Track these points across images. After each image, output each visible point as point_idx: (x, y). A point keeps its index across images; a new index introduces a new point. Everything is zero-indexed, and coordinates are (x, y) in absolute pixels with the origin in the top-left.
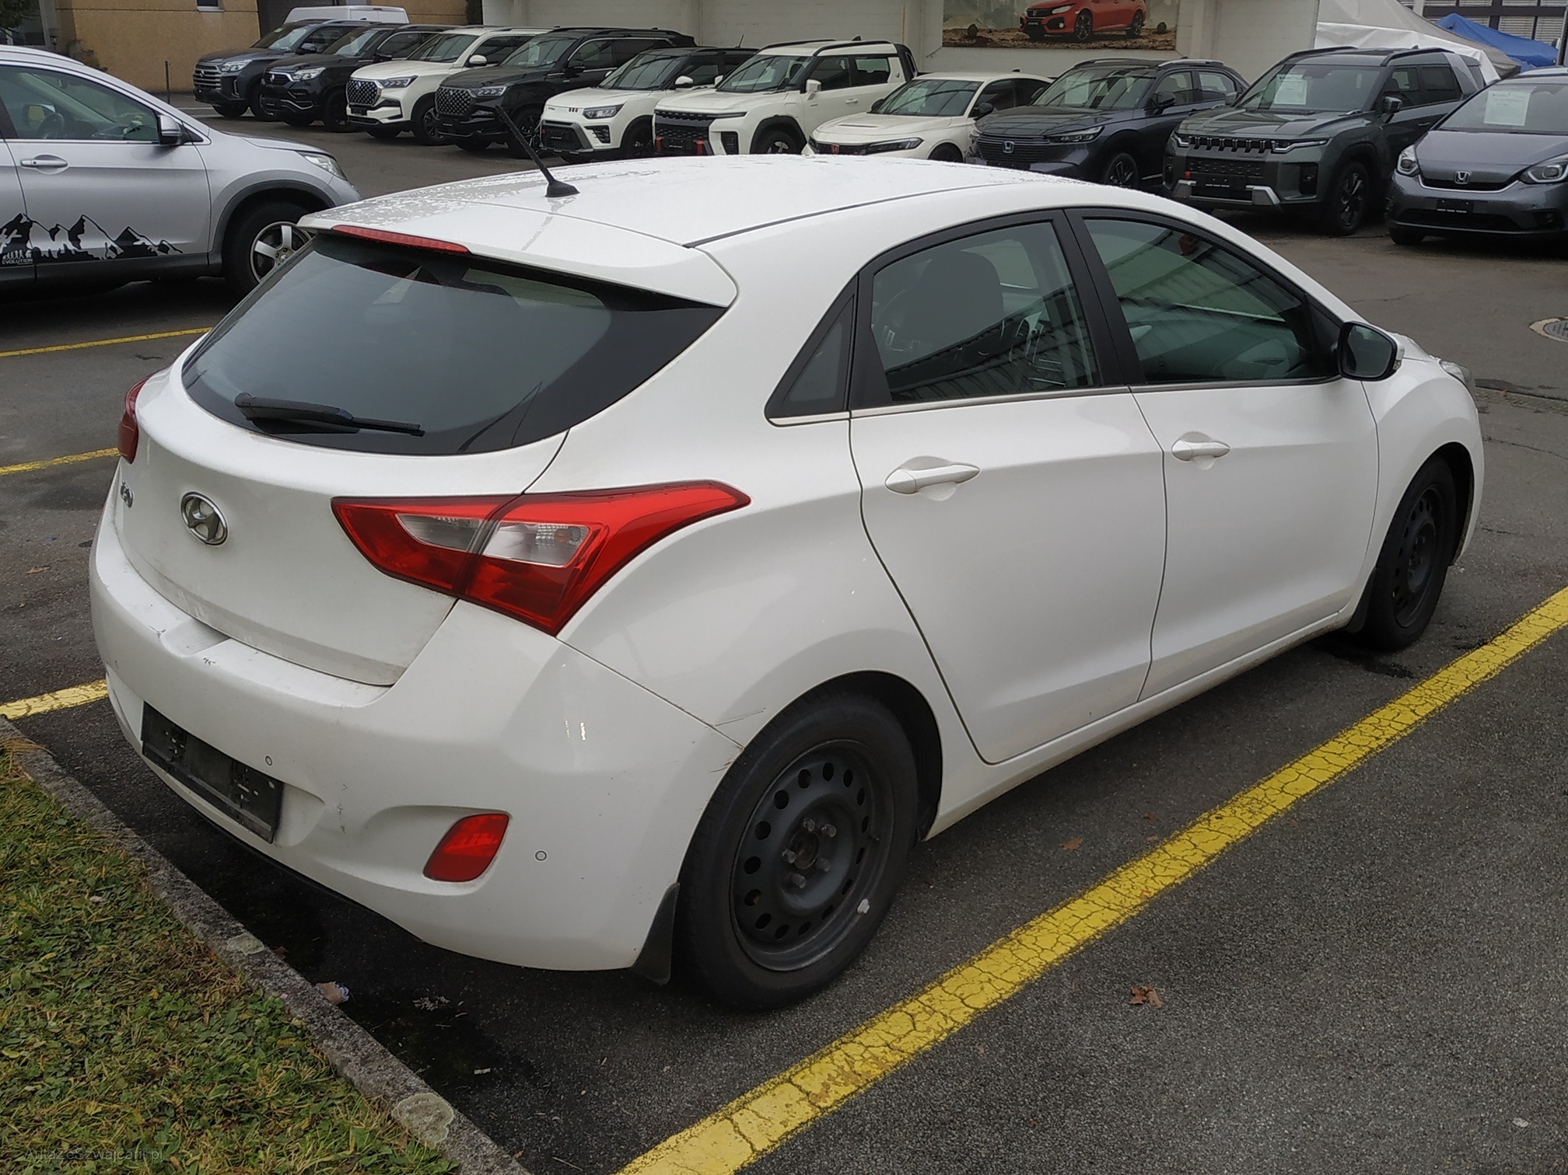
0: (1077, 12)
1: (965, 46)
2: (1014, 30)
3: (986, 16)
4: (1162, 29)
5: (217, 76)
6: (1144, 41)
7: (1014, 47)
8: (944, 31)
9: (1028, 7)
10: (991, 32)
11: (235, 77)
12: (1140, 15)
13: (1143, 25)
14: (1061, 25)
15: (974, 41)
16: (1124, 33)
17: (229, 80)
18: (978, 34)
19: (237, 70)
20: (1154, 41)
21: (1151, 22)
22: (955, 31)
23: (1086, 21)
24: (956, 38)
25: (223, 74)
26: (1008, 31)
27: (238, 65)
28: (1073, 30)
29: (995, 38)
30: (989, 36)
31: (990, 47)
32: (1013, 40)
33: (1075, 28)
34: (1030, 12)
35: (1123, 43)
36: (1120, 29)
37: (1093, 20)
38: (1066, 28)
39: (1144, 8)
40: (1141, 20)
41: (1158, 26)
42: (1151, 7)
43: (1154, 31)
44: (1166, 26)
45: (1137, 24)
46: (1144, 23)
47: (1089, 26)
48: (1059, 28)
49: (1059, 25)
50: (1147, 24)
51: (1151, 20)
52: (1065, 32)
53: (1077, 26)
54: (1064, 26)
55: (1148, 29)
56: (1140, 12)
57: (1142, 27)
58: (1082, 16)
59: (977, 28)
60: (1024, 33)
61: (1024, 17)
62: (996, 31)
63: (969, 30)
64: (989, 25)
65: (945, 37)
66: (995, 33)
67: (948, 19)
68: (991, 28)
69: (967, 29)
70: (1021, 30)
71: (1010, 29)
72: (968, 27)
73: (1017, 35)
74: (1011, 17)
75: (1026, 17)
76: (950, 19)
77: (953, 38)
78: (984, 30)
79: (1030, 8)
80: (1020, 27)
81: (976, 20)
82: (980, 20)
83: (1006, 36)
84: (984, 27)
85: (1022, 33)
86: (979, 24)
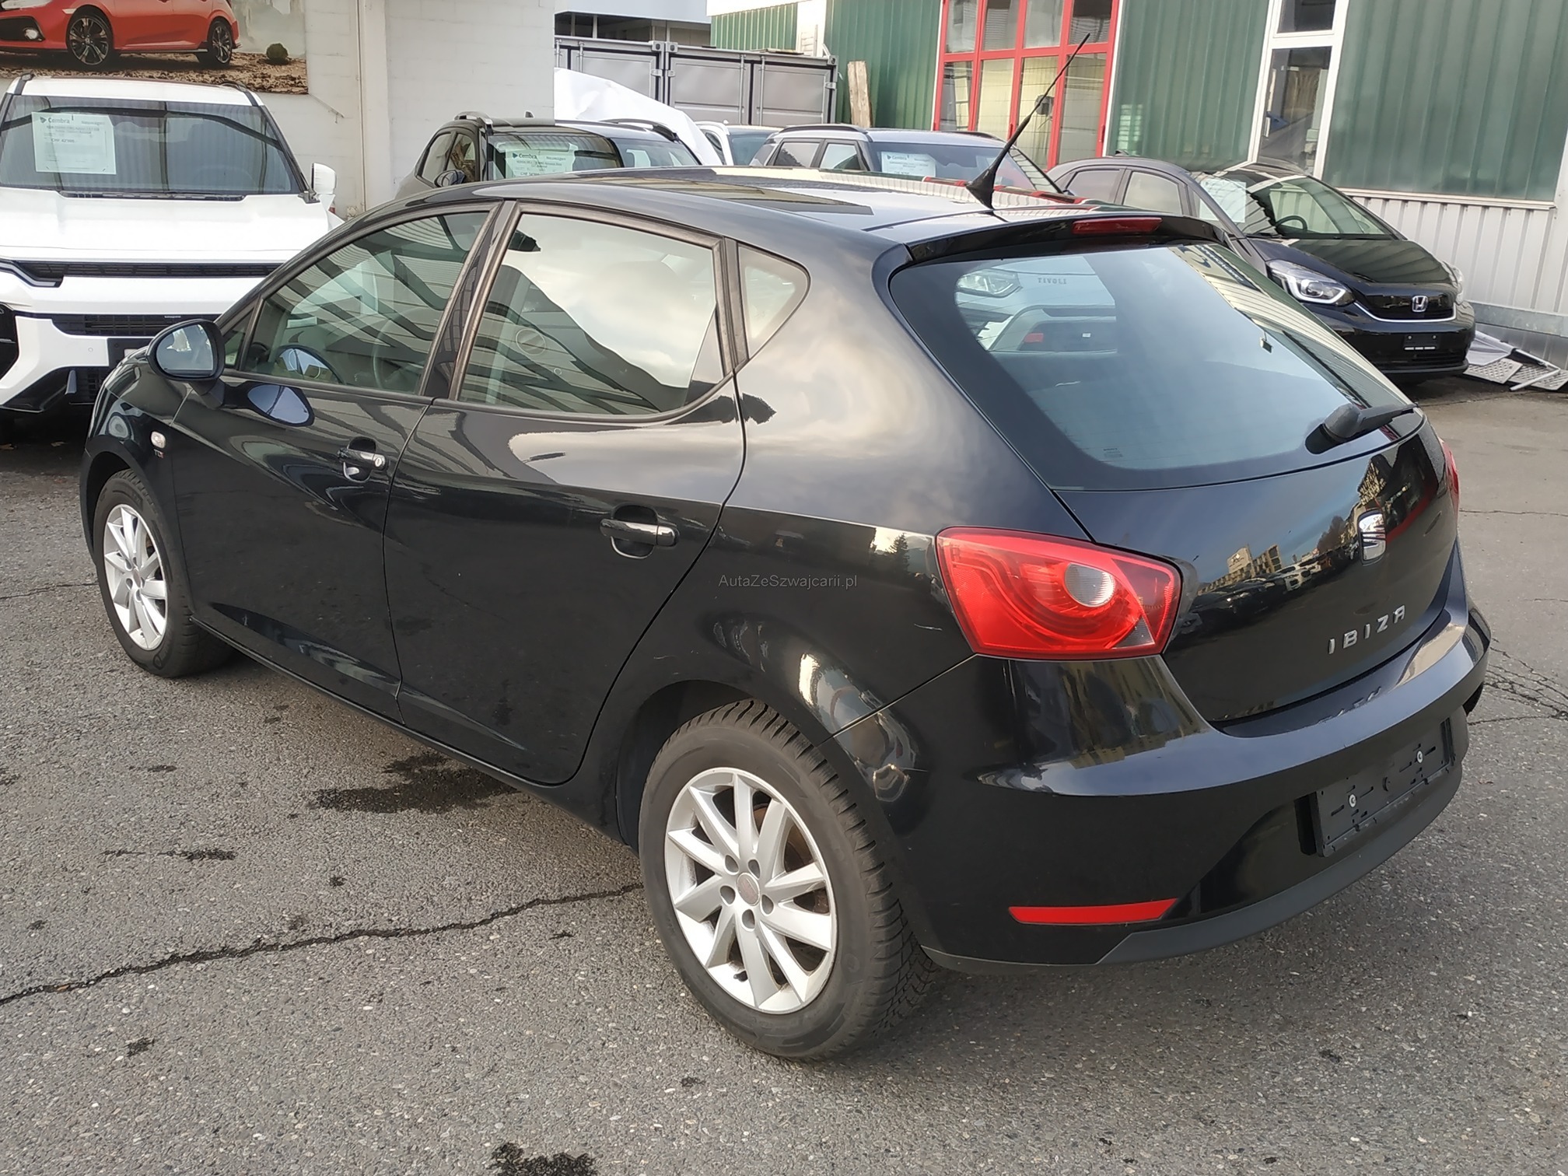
0: (70, 11)
4: (277, 56)
6: (245, 76)
12: (222, 30)
13: (235, 47)
14: (32, 34)
16: (193, 58)
20: (264, 77)
21: (253, 40)
23: (94, 30)
28: (63, 45)
33: (68, 42)
35: (193, 75)
36: (185, 51)
37: (114, 29)
38: (44, 39)
39: (230, 13)
40: (227, 37)
41: (268, 49)
42: (245, 12)
43: (261, 57)
44: (285, 51)
45: (220, 44)
46: (237, 42)
47: (104, 39)
48: (27, 39)
49: (25, 32)
50: (243, 44)
51: (251, 39)
52: (46, 47)
53: (74, 37)
54: (40, 36)
55: (247, 52)
56: (221, 21)
57: (234, 51)
58: (84, 20)
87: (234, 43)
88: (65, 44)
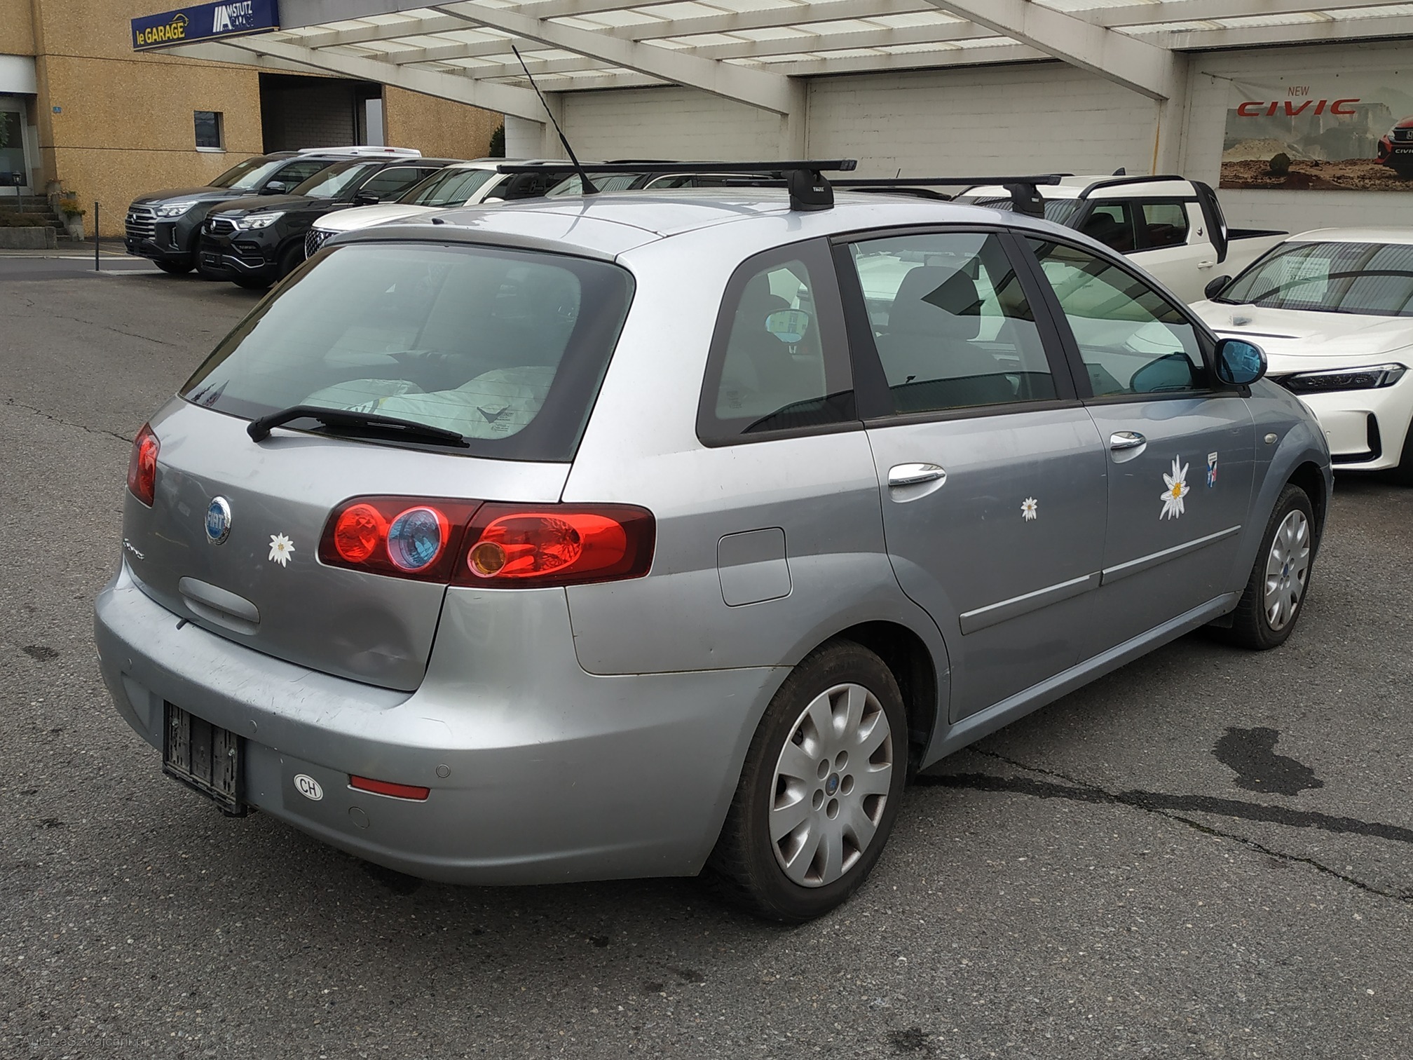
1: (1264, 187)
2: (1364, 161)
3: (1308, 141)
5: (150, 221)
7: (1364, 189)
8: (1225, 165)
9: (1396, 125)
10: (1317, 164)
11: (173, 224)
15: (1282, 180)
17: (167, 228)
18: (1291, 169)
19: (177, 215)
22: (1246, 164)
24: (1247, 175)
25: (158, 220)
26: (1353, 163)
27: (178, 208)
29: (1326, 174)
30: (1314, 172)
31: (1315, 189)
32: (1363, 178)
34: (1400, 134)
59: (1289, 158)
60: (1384, 166)
61: (1388, 142)
62: (1329, 163)
63: (1272, 162)
64: (1314, 154)
65: (1226, 173)
66: (1325, 167)
67: (1232, 146)
68: (1317, 159)
69: (1270, 160)
70: (1380, 161)
71: (1358, 159)
72: (1273, 157)
73: (1371, 169)
74: (1361, 140)
75: (1390, 141)
76: (1236, 146)
77: (1240, 175)
78: (1303, 162)
79: (1400, 126)
80: (1377, 157)
81: (1289, 146)
82: (1296, 146)
83: (1349, 172)
84: (1303, 157)
85: (1381, 166)
86: (1294, 152)
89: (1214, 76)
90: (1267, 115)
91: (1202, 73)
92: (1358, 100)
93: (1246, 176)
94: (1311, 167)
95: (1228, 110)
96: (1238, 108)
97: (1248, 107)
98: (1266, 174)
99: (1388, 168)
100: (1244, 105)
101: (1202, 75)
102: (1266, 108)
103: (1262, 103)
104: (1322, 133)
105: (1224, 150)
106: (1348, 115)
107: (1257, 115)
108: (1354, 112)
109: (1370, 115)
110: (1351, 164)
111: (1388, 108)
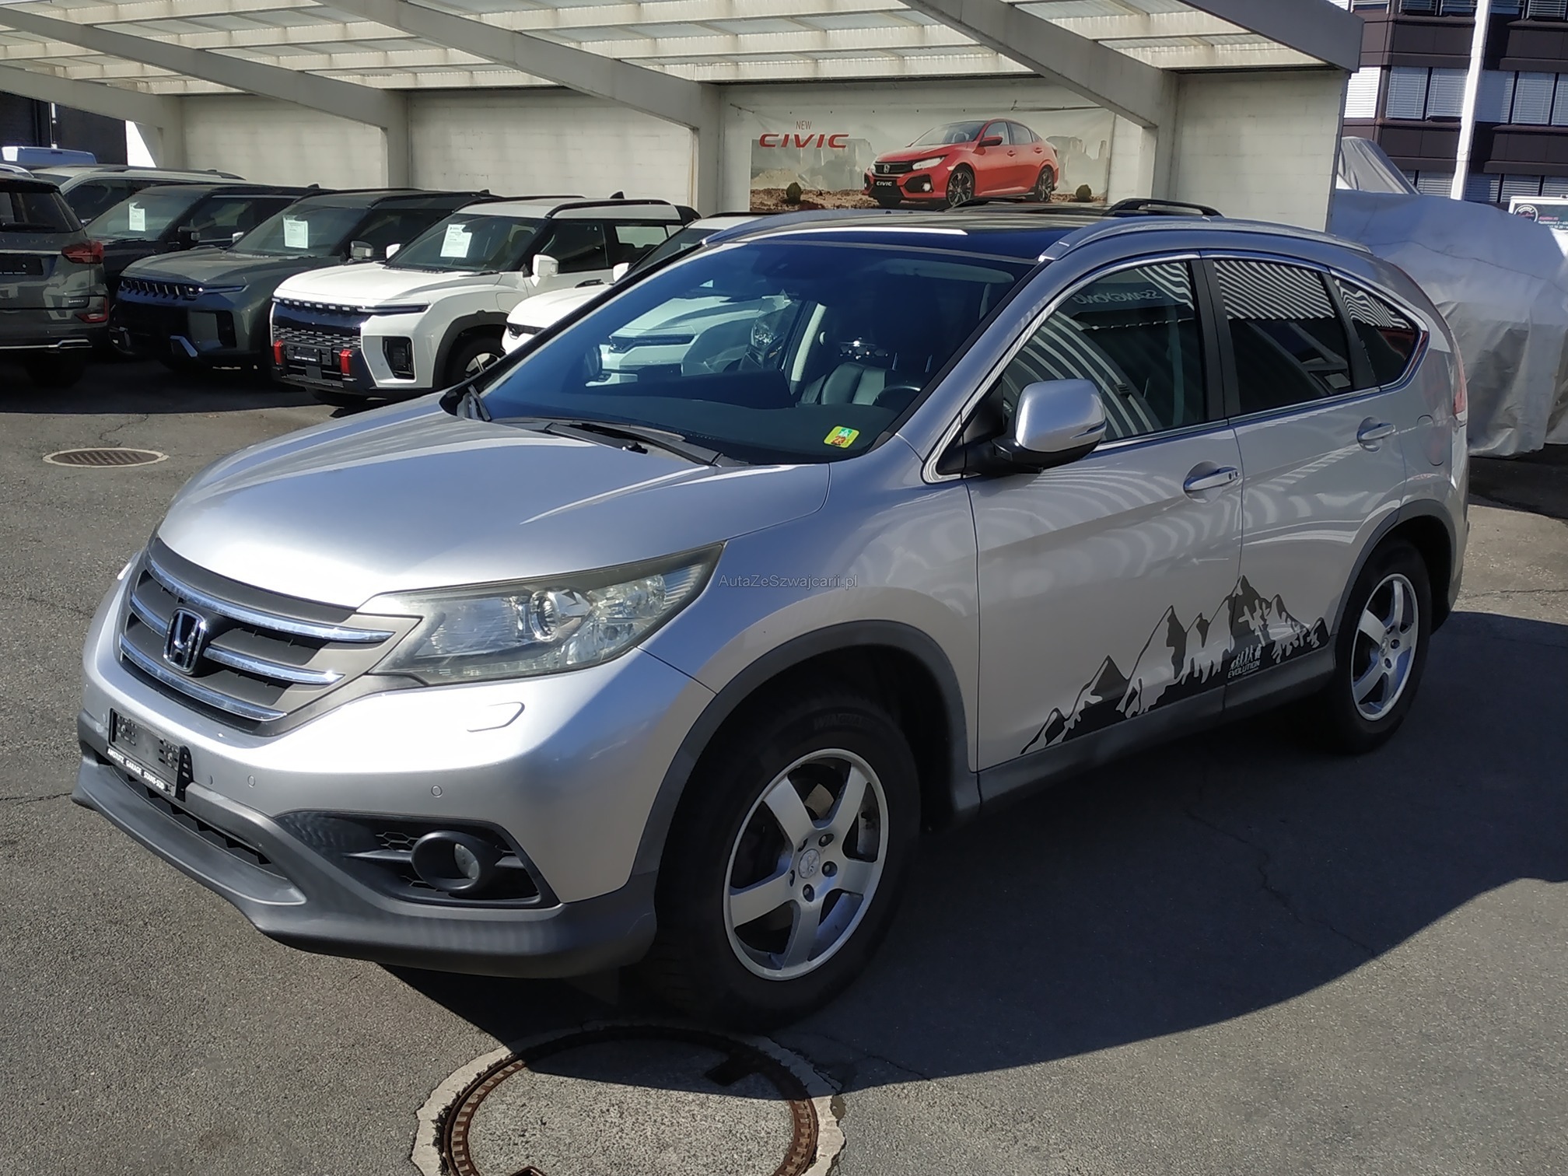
0: (951, 168)
3: (813, 172)
4: (1083, 196)
8: (753, 192)
9: (876, 159)
10: (821, 193)
12: (1048, 173)
13: (1054, 189)
14: (927, 187)
15: (796, 207)
18: (803, 197)
21: (1068, 183)
22: (768, 192)
23: (965, 181)
26: (847, 193)
29: (828, 203)
30: (819, 201)
32: (854, 207)
33: (947, 190)
34: (879, 167)
36: (1017, 195)
37: (976, 179)
38: (933, 191)
39: (1055, 163)
40: (1049, 181)
41: (1078, 190)
42: (1066, 161)
43: (1072, 197)
44: (1090, 191)
45: (1044, 187)
46: (1056, 185)
47: (969, 189)
48: (923, 191)
49: (923, 186)
50: (1060, 187)
51: (1066, 182)
52: (934, 196)
53: (951, 188)
54: (931, 189)
55: (1062, 193)
56: (1049, 168)
57: (1052, 193)
58: (959, 174)
59: (800, 188)
60: (870, 196)
61: (871, 175)
62: (829, 192)
63: (788, 191)
64: (818, 184)
65: (754, 200)
66: (827, 196)
67: (758, 175)
68: (821, 189)
69: (786, 188)
70: (867, 193)
71: (850, 190)
72: (788, 186)
73: (861, 199)
74: (851, 172)
75: (873, 174)
76: (761, 174)
77: (766, 203)
78: (810, 192)
79: (878, 161)
80: (863, 189)
81: (799, 176)
82: (804, 176)
83: (844, 201)
84: (811, 186)
85: (867, 197)
86: (803, 182)
87: (1053, 184)
88: (945, 193)
89: (740, 108)
90: (782, 146)
91: (731, 104)
92: (847, 136)
93: (769, 203)
94: (817, 196)
95: (753, 141)
96: (759, 138)
97: (767, 138)
98: (784, 202)
99: (872, 199)
100: (764, 136)
101: (731, 107)
102: (780, 140)
103: (777, 135)
104: (823, 164)
105: (752, 178)
106: (841, 149)
107: (774, 146)
108: (844, 147)
109: (857, 151)
110: (845, 195)
111: (869, 143)
